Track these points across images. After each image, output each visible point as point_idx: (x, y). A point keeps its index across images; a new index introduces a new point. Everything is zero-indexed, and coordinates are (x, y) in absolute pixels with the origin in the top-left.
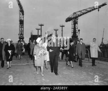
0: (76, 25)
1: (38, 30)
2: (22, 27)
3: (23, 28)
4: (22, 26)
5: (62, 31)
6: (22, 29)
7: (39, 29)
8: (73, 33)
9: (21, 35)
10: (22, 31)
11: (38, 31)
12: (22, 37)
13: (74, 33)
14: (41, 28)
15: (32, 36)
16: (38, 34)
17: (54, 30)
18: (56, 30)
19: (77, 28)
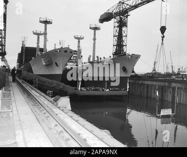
1: (38, 34)
5: (95, 39)
6: (1, 34)
7: (41, 34)
8: (115, 47)
10: (2, 38)
11: (38, 38)
13: (117, 45)
14: (46, 29)
15: (24, 48)
16: (38, 46)
17: (75, 38)
18: (79, 39)
19: (125, 35)
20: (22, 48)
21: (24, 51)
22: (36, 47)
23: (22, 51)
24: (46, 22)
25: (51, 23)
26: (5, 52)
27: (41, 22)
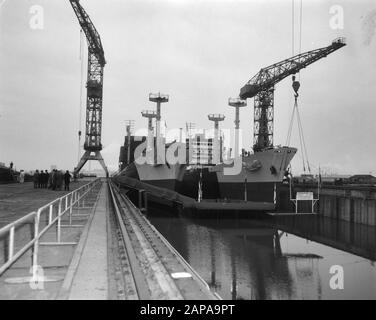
1: (150, 117)
2: (94, 109)
3: (98, 113)
4: (95, 103)
6: (94, 116)
7: (154, 116)
8: (256, 137)
9: (91, 135)
10: (95, 122)
11: (150, 122)
12: (94, 144)
15: (129, 139)
17: (210, 119)
18: (216, 120)
19: (270, 118)
20: (126, 138)
21: (129, 143)
23: (125, 144)
24: (160, 100)
25: (167, 100)
26: (100, 145)
27: (151, 100)
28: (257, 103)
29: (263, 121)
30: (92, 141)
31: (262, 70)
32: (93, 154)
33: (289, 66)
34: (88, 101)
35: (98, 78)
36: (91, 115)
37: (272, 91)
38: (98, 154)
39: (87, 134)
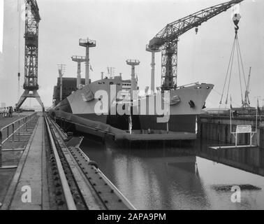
0: (174, 57)
1: (79, 61)
2: (31, 55)
3: (34, 59)
4: (32, 51)
6: (31, 61)
7: (82, 60)
8: (164, 78)
9: (29, 77)
10: (32, 67)
12: (32, 85)
14: (87, 54)
15: (61, 80)
16: (79, 76)
17: (128, 63)
18: (133, 64)
19: (174, 64)
20: (59, 79)
21: (61, 83)
22: (76, 77)
23: (58, 84)
24: (88, 45)
25: (95, 45)
26: (37, 85)
27: (81, 44)
28: (164, 52)
29: (169, 66)
30: (30, 82)
31: (168, 25)
32: (31, 92)
33: (192, 20)
34: (26, 50)
35: (34, 30)
36: (28, 60)
37: (176, 42)
38: (35, 93)
39: (26, 76)
